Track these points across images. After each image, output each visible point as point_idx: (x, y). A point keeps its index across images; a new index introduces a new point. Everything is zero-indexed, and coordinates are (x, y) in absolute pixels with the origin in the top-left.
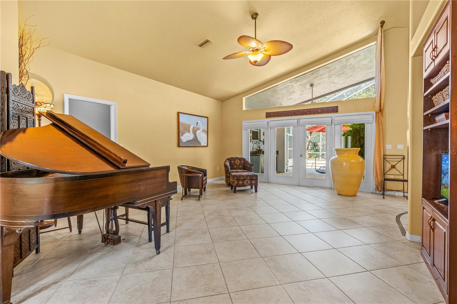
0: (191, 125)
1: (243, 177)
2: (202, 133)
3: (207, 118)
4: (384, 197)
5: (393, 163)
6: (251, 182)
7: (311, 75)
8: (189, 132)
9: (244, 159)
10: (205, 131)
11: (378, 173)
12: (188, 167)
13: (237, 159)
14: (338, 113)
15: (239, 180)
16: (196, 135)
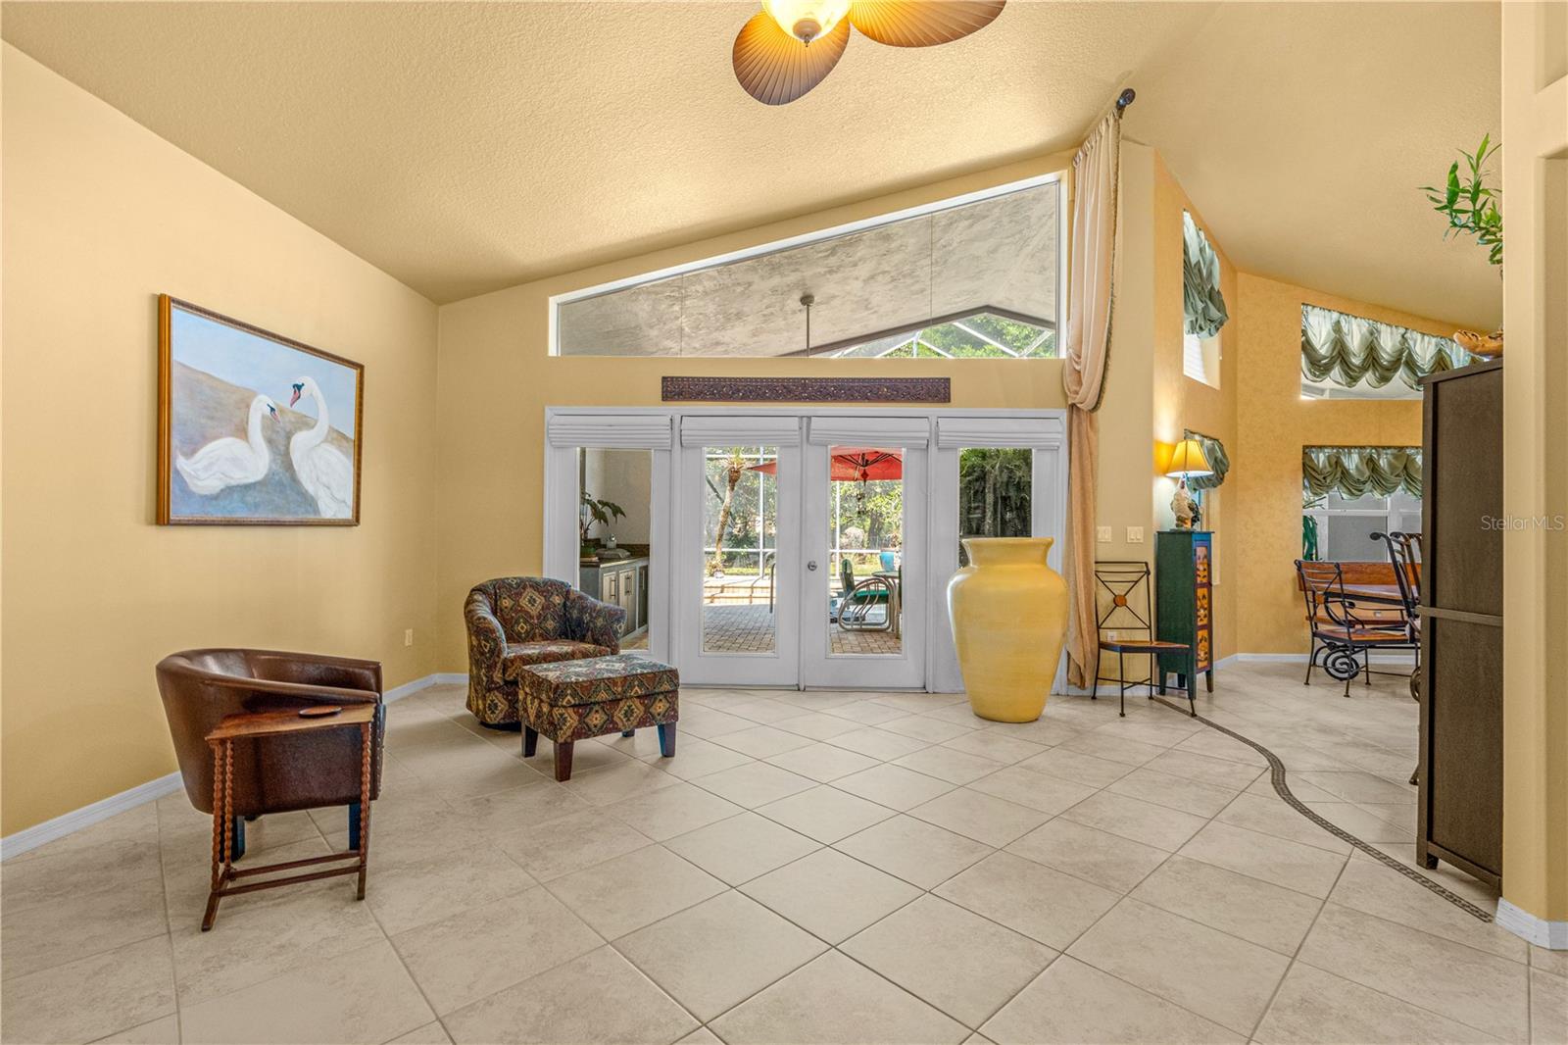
0: (254, 394)
1: (608, 689)
2: (326, 446)
3: (360, 367)
4: (1122, 710)
5: (1119, 590)
6: (647, 708)
7: (828, 256)
8: (242, 432)
9: (562, 589)
10: (344, 437)
11: (1084, 626)
12: (248, 656)
13: (529, 590)
14: (948, 404)
15: (585, 705)
16: (287, 454)
